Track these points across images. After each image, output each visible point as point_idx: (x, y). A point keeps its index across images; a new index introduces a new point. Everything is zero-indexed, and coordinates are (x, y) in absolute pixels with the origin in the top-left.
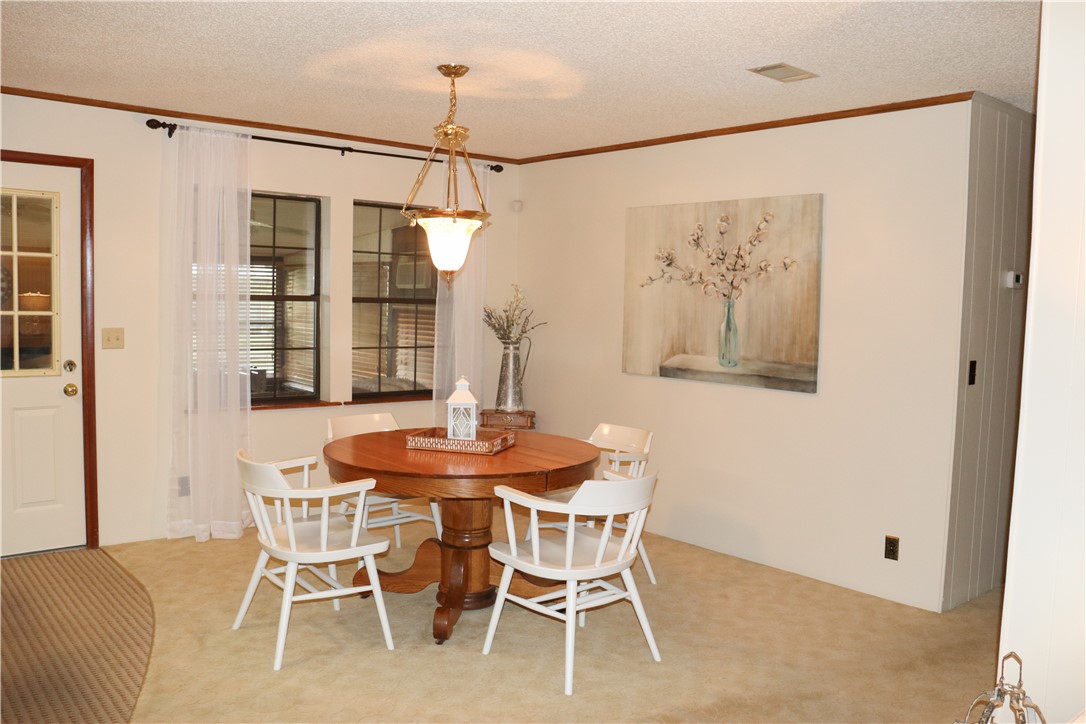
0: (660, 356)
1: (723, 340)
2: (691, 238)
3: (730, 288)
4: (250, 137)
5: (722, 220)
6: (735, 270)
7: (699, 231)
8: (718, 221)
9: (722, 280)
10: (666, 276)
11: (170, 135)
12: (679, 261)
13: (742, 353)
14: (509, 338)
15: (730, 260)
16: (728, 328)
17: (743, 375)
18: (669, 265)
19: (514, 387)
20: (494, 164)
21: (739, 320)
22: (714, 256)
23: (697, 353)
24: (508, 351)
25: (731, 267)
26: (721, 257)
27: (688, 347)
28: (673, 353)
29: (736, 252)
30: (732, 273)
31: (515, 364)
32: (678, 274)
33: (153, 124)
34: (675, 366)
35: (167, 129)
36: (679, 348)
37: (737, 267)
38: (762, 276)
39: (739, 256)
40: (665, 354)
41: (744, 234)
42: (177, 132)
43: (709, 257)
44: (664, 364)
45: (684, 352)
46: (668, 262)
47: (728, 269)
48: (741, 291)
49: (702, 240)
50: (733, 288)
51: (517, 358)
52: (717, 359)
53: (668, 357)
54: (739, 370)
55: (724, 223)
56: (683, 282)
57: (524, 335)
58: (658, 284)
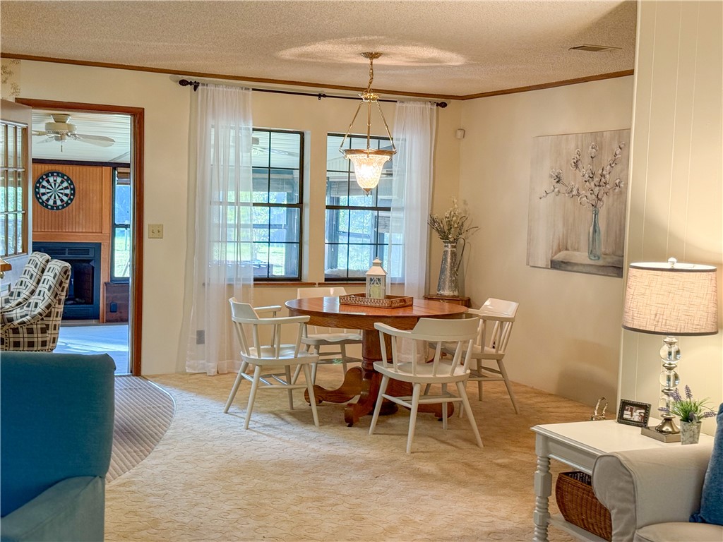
0: (551, 251)
1: (591, 239)
2: (573, 161)
3: (597, 199)
4: (251, 90)
5: (592, 148)
6: (599, 186)
7: (577, 156)
8: (590, 149)
9: (591, 194)
10: (556, 190)
11: (195, 89)
12: (564, 180)
13: (603, 250)
14: (448, 238)
15: (596, 179)
16: (595, 231)
17: (603, 266)
18: (558, 182)
19: (451, 276)
20: (440, 100)
21: (602, 225)
22: (587, 176)
23: (575, 250)
24: (447, 249)
25: (597, 184)
26: (591, 176)
27: (569, 247)
28: (560, 250)
29: (600, 172)
30: (598, 188)
31: (451, 259)
32: (563, 189)
33: (183, 83)
34: (560, 260)
35: (193, 86)
36: (563, 247)
37: (601, 184)
38: (617, 190)
39: (602, 175)
40: (554, 251)
41: (607, 158)
42: (200, 88)
43: (583, 176)
44: (554, 258)
45: (567, 249)
46: (557, 180)
47: (595, 185)
48: (603, 202)
49: (579, 163)
50: (599, 199)
51: (454, 254)
52: (587, 253)
53: (556, 254)
54: (601, 262)
55: (594, 150)
56: (567, 195)
57: (460, 236)
58: (551, 196)
